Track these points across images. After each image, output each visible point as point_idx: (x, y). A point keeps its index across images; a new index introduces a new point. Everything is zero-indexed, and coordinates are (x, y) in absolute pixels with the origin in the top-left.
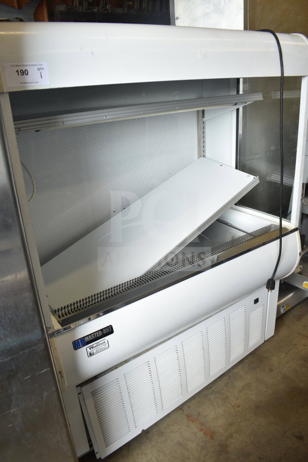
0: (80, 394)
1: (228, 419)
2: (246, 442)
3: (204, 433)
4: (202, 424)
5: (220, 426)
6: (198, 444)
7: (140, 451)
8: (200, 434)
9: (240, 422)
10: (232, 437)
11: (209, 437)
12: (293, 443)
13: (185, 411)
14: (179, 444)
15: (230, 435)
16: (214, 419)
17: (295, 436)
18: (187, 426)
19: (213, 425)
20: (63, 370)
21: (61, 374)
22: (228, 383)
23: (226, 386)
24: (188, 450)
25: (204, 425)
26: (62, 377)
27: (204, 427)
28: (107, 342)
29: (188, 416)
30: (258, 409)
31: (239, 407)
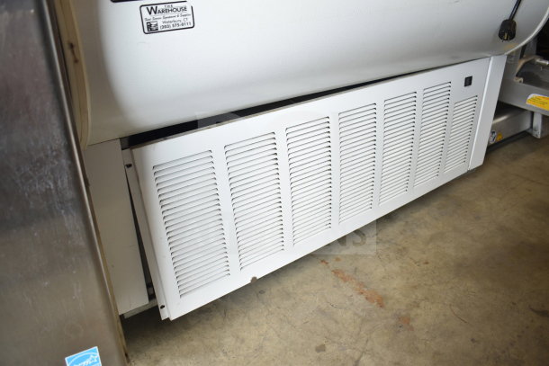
0: (129, 166)
1: (408, 279)
2: (445, 315)
3: (367, 298)
4: (361, 284)
5: (395, 289)
6: (355, 314)
7: (246, 319)
8: (360, 300)
9: (431, 286)
10: (418, 306)
11: (375, 303)
12: (532, 321)
13: (330, 264)
14: (322, 312)
15: (415, 302)
16: (384, 278)
17: (533, 310)
18: (335, 286)
19: (382, 287)
20: (80, 43)
21: (73, 52)
22: (404, 230)
23: (401, 233)
24: (336, 322)
25: (365, 287)
26: (76, 61)
27: (366, 289)
28: (189, 11)
29: (336, 272)
30: (461, 268)
31: (427, 263)
